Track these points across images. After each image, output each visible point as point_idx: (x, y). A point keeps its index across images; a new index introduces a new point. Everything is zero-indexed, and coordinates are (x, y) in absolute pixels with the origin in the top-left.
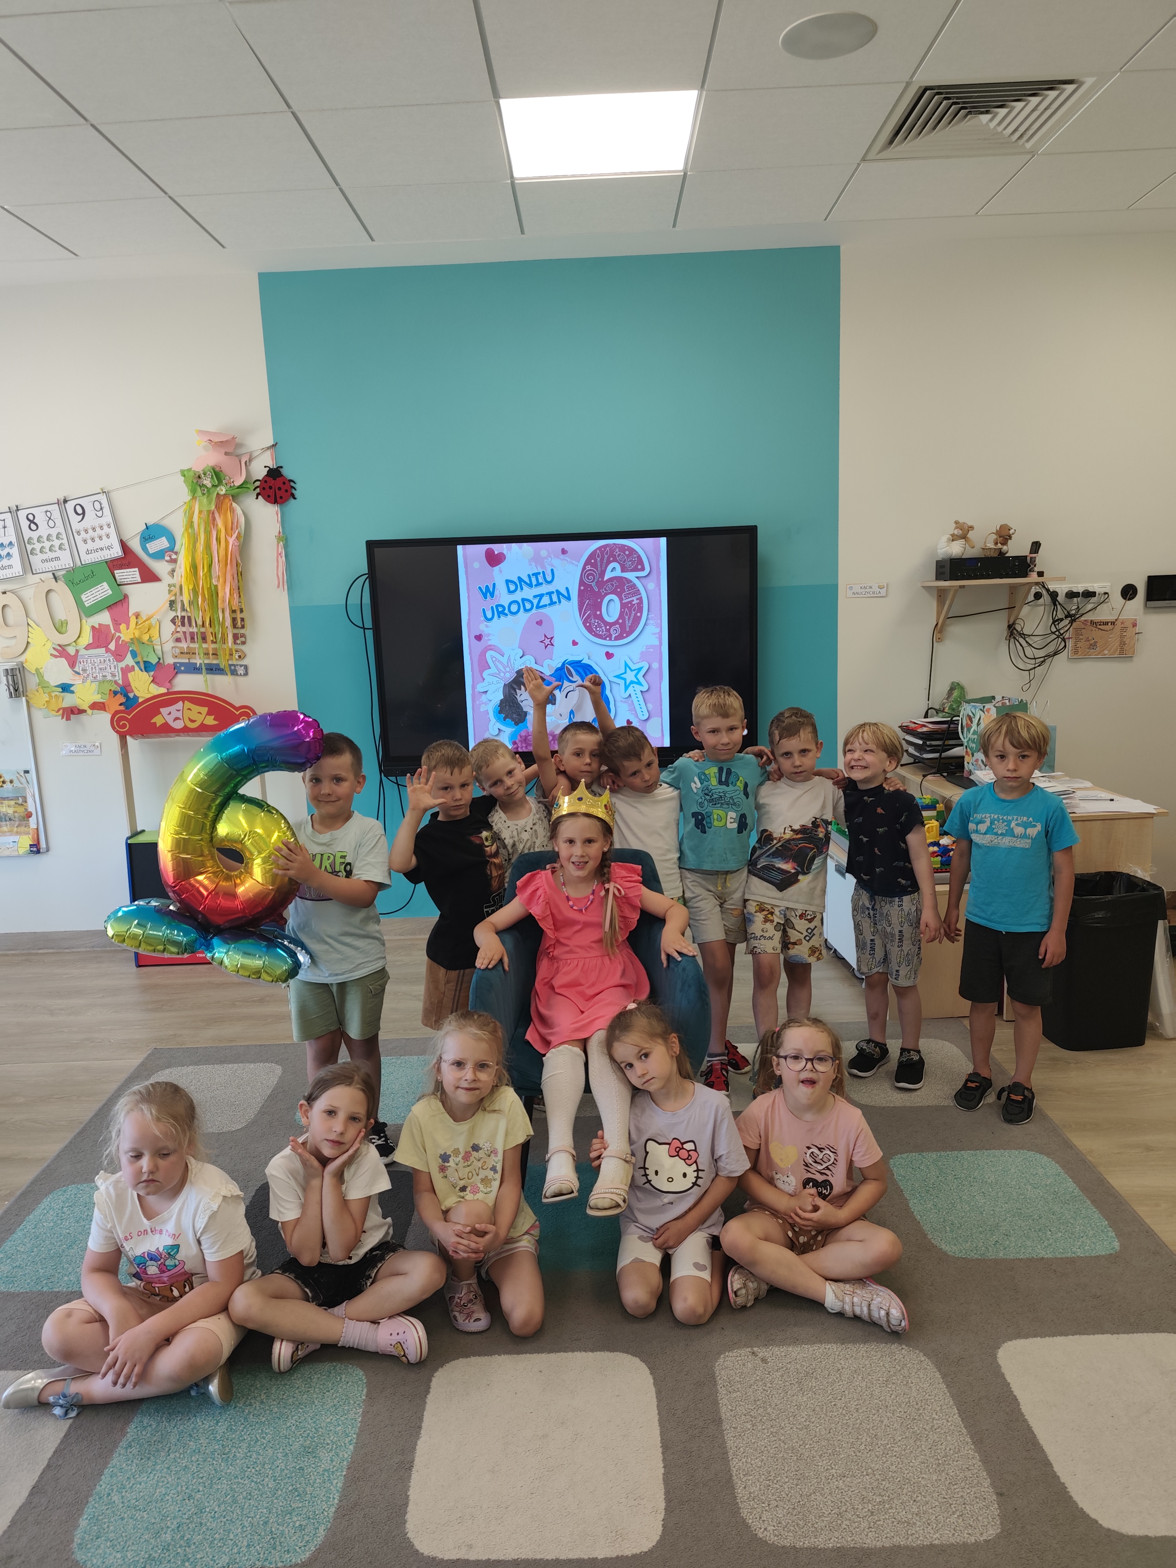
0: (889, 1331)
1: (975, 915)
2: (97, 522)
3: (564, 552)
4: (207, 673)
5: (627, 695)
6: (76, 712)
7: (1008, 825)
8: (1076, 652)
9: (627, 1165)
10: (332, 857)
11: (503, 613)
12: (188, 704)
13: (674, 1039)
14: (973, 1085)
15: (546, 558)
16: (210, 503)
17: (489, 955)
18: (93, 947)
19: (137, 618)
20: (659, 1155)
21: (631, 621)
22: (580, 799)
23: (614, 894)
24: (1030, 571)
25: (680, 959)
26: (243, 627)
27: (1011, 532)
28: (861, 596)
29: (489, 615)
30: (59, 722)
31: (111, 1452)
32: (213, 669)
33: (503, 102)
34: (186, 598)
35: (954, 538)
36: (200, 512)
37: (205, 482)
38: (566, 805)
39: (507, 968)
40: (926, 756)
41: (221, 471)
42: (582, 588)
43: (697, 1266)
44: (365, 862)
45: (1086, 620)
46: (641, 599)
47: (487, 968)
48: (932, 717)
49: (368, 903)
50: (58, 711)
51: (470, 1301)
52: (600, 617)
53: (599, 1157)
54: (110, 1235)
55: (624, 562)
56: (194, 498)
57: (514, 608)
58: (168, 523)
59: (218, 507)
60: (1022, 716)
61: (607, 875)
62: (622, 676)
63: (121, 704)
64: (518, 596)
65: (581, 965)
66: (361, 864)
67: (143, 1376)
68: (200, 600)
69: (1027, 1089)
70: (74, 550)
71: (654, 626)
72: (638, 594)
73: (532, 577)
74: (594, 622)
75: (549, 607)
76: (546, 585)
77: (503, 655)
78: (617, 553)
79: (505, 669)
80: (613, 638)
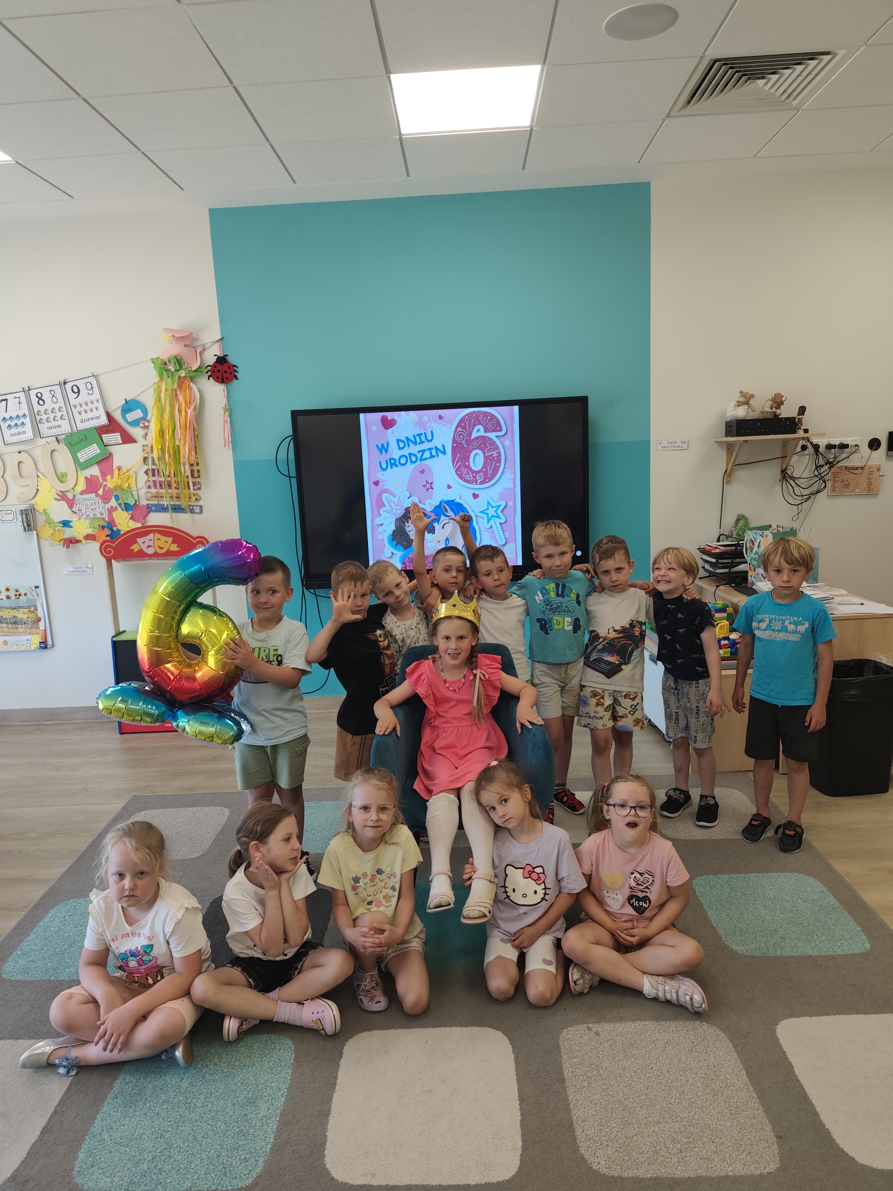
0: (693, 1011)
1: (758, 692)
2: (89, 399)
3: (441, 417)
4: (173, 512)
5: (489, 526)
6: (74, 541)
7: (783, 623)
8: (834, 490)
9: (491, 884)
10: (267, 650)
11: (395, 464)
12: (157, 535)
13: (527, 789)
14: (756, 823)
15: (427, 422)
16: (173, 383)
17: (386, 725)
18: (87, 719)
19: (119, 471)
20: (516, 877)
21: (492, 470)
22: (454, 606)
23: (480, 678)
24: (798, 429)
25: (530, 727)
26: (199, 477)
27: (783, 399)
28: (668, 449)
29: (384, 466)
30: (61, 549)
31: (102, 1101)
32: (177, 509)
33: (392, 76)
34: (156, 455)
35: (739, 404)
36: (166, 390)
37: (170, 367)
38: (443, 610)
39: (399, 734)
40: (718, 571)
41: (182, 359)
42: (455, 445)
43: (545, 961)
44: (292, 654)
45: (841, 466)
46: (499, 453)
47: (384, 734)
48: (723, 541)
49: (294, 685)
50: (60, 542)
51: (373, 988)
52: (469, 467)
53: (470, 878)
54: (101, 937)
55: (487, 424)
56: (161, 379)
57: (403, 461)
58: (142, 398)
59: (180, 386)
60: (794, 540)
61: (475, 664)
62: (485, 511)
63: (107, 536)
64: (406, 452)
65: (455, 732)
66: (289, 656)
67: (126, 1044)
68: (167, 456)
69: (798, 826)
70: (72, 420)
71: (510, 473)
72: (497, 449)
73: (417, 437)
74: (463, 471)
75: (429, 460)
76: (427, 443)
77: (394, 496)
78: (481, 418)
79: (396, 507)
80: (479, 483)
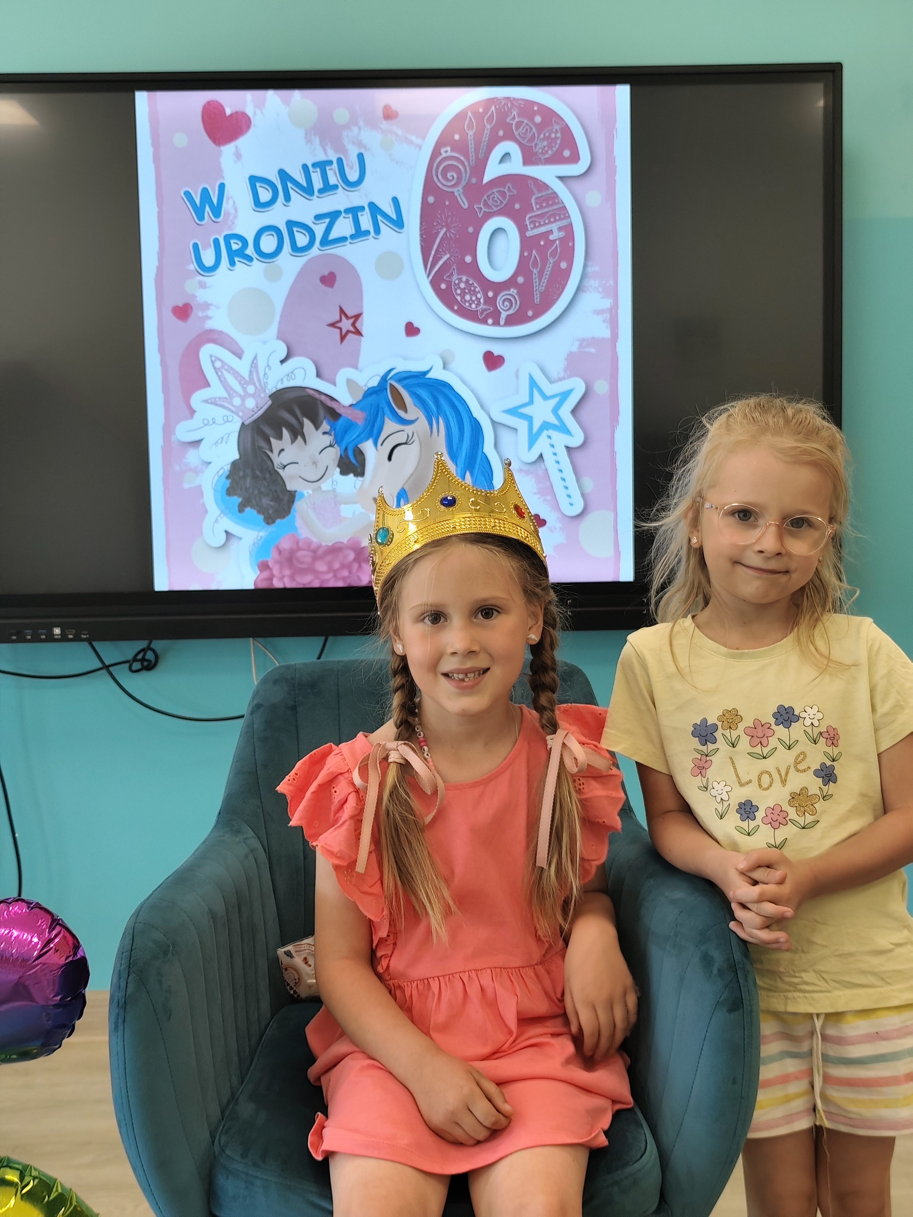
3: (389, 115)
5: (534, 456)
11: (241, 253)
15: (347, 127)
21: (545, 281)
29: (208, 258)
42: (431, 199)
46: (569, 230)
52: (474, 270)
55: (532, 139)
57: (268, 243)
62: (524, 410)
64: (278, 215)
71: (599, 292)
72: (562, 216)
73: (313, 172)
74: (457, 282)
75: (350, 243)
76: (346, 191)
77: (239, 354)
78: (514, 118)
79: (244, 389)
80: (504, 321)
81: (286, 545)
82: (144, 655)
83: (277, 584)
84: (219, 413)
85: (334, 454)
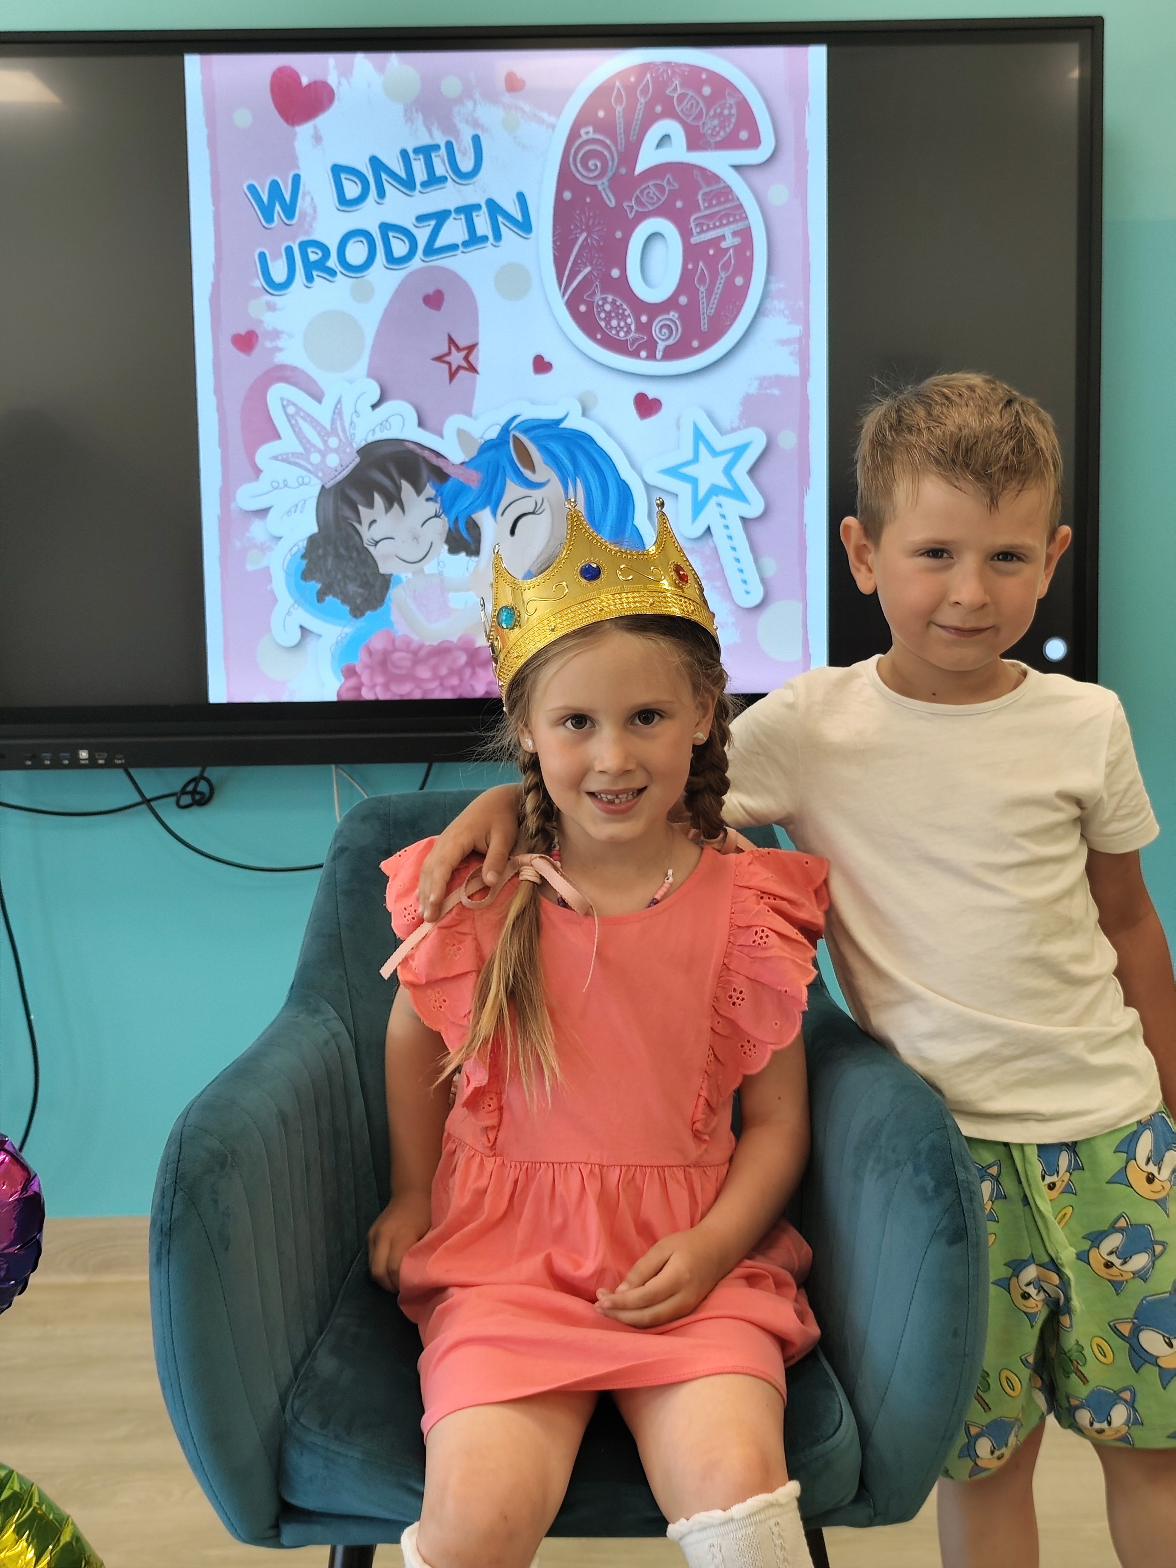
5: (699, 530)
11: (321, 266)
15: (459, 101)
21: (714, 301)
29: (279, 272)
42: (567, 195)
46: (746, 235)
52: (622, 287)
55: (699, 116)
57: (356, 253)
62: (687, 470)
64: (369, 216)
71: (785, 316)
72: (738, 217)
73: (415, 159)
74: (600, 303)
75: (463, 252)
76: (457, 185)
77: (317, 396)
78: (675, 89)
79: (325, 442)
80: (661, 353)
81: (378, 644)
82: (196, 786)
83: (367, 695)
84: (292, 473)
85: (440, 526)
